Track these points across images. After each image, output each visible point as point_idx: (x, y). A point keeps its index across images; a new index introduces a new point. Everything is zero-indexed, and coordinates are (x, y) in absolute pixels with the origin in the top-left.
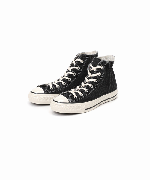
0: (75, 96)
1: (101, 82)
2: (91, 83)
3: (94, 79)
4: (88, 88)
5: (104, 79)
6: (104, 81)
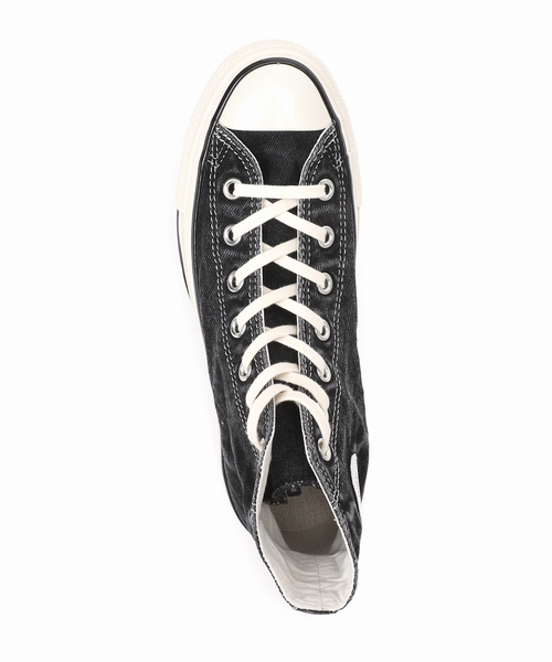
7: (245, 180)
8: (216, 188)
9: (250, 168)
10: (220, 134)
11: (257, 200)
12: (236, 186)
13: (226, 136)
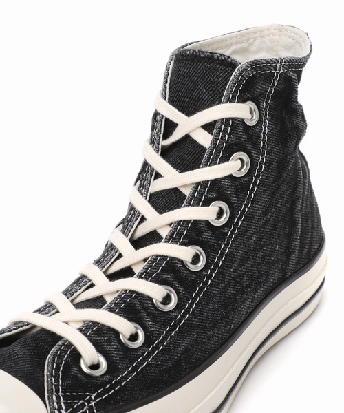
0: (89, 353)
1: (250, 218)
2: (189, 233)
3: (207, 203)
4: (169, 277)
5: (265, 200)
6: (266, 212)
7: (76, 356)
8: (109, 381)
9: (60, 358)
11: (82, 331)
12: (89, 363)
13: (55, 404)
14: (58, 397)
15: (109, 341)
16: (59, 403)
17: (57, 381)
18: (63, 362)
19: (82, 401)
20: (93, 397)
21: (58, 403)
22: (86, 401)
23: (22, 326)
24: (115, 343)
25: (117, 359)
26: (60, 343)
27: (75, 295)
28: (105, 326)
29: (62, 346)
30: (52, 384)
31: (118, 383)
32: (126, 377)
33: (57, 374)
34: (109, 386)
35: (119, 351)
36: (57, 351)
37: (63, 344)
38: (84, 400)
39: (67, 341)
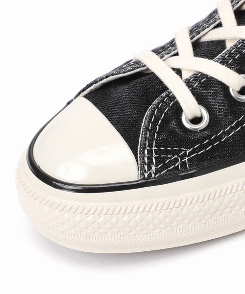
7: (177, 110)
8: (209, 137)
9: (161, 111)
10: (150, 168)
11: (188, 83)
12: (191, 117)
13: (146, 159)
14: (150, 152)
15: (215, 94)
16: (150, 159)
17: (152, 135)
18: (163, 115)
19: (176, 156)
20: (188, 152)
21: (148, 158)
22: (180, 157)
23: (138, 68)
24: (220, 98)
25: (220, 114)
26: (164, 95)
27: (202, 33)
28: (213, 78)
29: (165, 98)
30: (146, 138)
31: (218, 138)
32: (228, 133)
33: (154, 128)
34: (207, 141)
35: (224, 106)
36: (159, 103)
37: (167, 96)
38: (178, 155)
39: (171, 93)
